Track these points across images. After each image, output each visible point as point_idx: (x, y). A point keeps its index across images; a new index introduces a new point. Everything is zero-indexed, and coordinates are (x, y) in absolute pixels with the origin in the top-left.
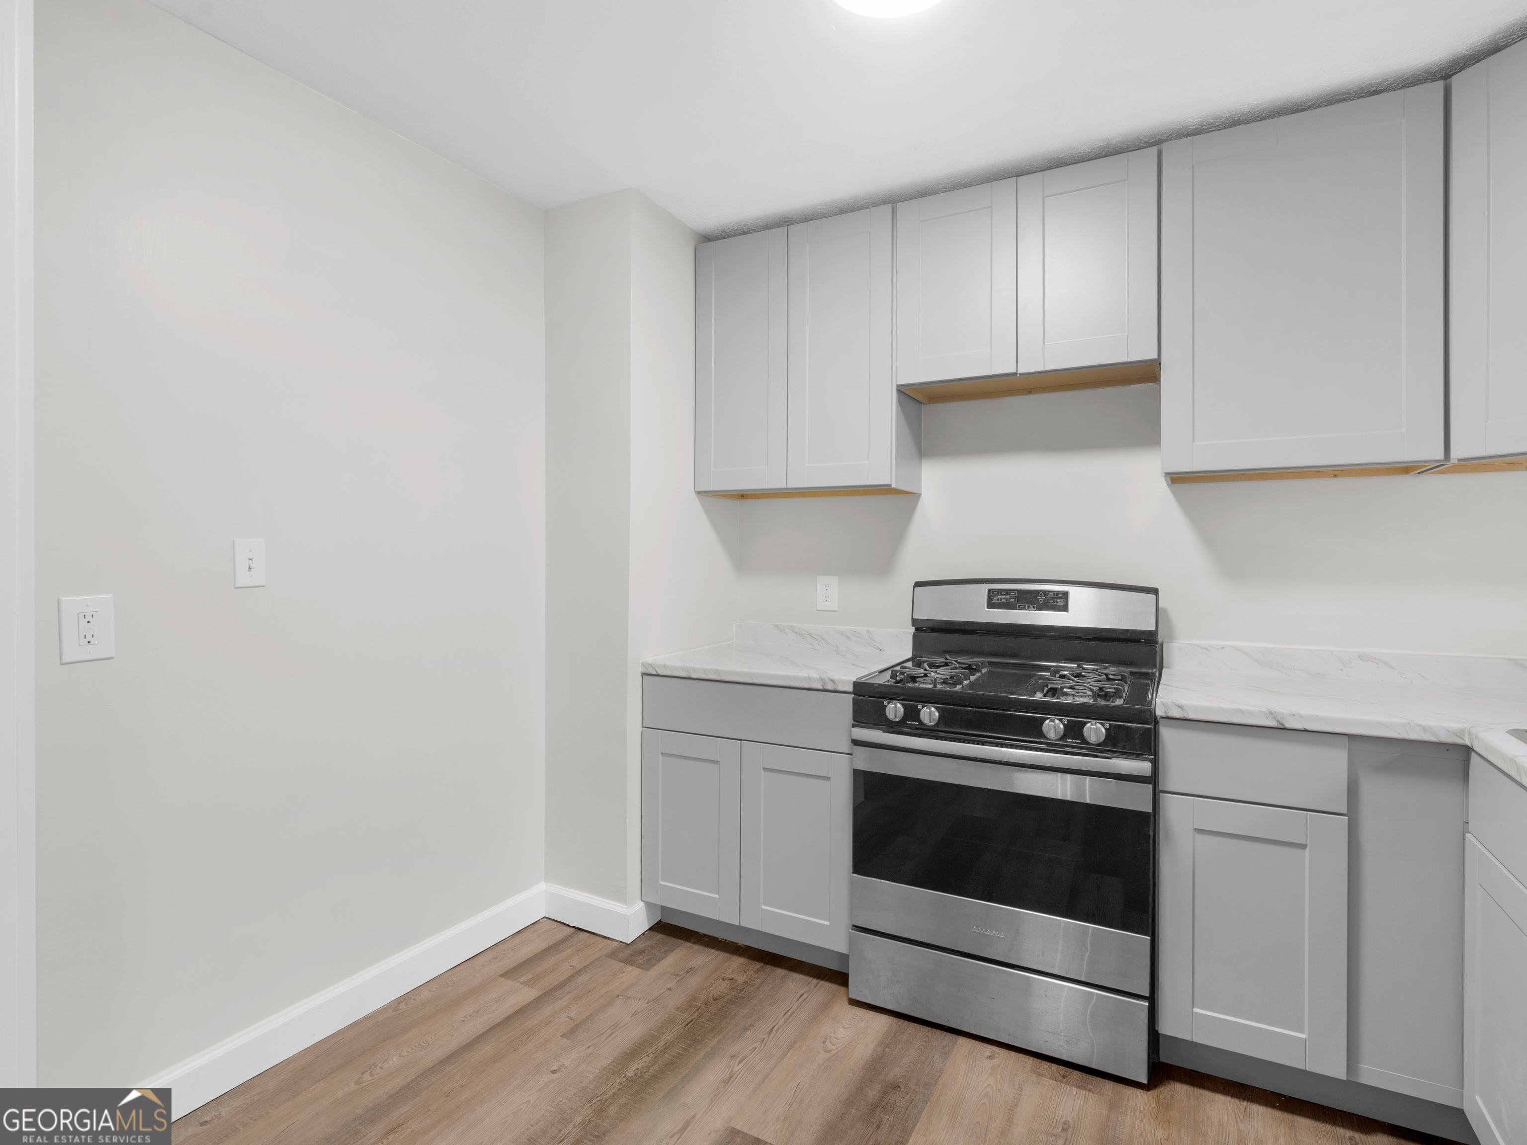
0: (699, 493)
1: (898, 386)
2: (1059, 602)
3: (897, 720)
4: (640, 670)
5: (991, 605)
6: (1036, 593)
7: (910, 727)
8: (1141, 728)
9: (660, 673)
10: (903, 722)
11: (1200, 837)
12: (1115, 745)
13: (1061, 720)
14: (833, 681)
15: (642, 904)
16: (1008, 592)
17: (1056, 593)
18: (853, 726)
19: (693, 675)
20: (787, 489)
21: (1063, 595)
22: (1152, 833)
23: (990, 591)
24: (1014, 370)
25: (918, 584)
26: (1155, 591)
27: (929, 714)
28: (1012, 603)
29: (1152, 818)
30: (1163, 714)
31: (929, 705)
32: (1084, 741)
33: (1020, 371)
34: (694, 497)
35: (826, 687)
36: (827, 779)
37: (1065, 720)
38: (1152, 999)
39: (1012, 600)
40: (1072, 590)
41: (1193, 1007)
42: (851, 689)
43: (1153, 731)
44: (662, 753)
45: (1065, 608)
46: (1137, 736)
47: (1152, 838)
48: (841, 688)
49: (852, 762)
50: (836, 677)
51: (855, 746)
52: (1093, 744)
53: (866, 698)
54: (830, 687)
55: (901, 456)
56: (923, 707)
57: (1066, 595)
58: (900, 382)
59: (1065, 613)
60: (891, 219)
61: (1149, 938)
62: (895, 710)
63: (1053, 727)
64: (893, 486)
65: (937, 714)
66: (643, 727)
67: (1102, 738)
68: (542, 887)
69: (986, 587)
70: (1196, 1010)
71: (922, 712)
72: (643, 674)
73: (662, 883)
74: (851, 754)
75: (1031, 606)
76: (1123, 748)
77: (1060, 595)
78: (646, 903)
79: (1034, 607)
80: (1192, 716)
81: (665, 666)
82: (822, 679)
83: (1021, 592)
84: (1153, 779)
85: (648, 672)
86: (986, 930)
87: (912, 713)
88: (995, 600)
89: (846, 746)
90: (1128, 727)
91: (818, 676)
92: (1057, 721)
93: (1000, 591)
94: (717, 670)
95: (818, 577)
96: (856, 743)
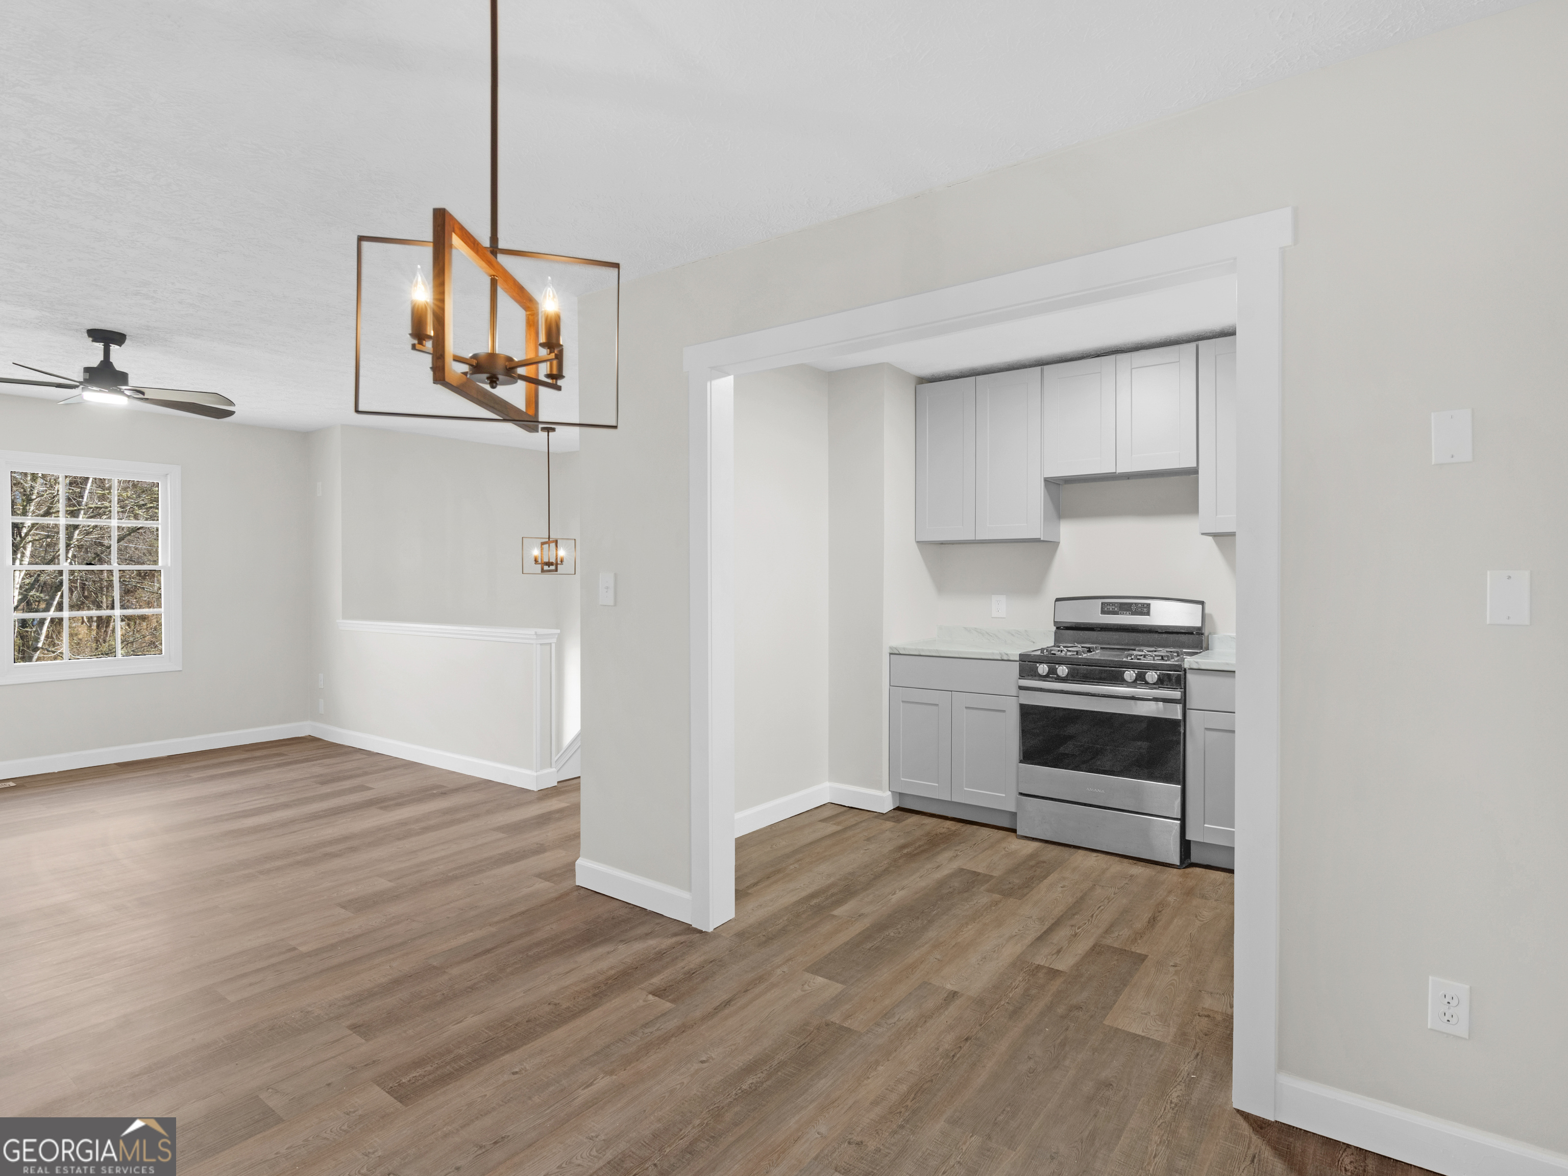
0: (918, 542)
1: (1045, 478)
2: (1145, 610)
3: (1044, 674)
4: (888, 651)
5: (1103, 612)
6: (1131, 604)
7: (1052, 677)
8: (1176, 674)
9: (901, 652)
10: (1047, 676)
11: (1208, 733)
12: (1162, 683)
13: (1134, 671)
14: (1007, 654)
15: (890, 793)
16: (1113, 604)
17: (1143, 604)
18: (1019, 679)
19: (922, 654)
20: (975, 540)
21: (1147, 605)
22: (1182, 731)
23: (1102, 603)
24: (1115, 471)
25: (1058, 600)
26: (1202, 603)
27: (1062, 670)
28: (1116, 611)
29: (1182, 724)
30: (1188, 667)
31: (1062, 665)
32: (1147, 683)
33: (1117, 472)
34: (915, 545)
35: (1003, 658)
36: (1004, 711)
37: (1136, 671)
38: (1183, 820)
39: (1116, 609)
40: (1153, 603)
41: (1204, 824)
42: (1018, 659)
43: (1182, 677)
44: (902, 701)
45: (1148, 614)
46: (1174, 678)
47: (1182, 735)
48: (1011, 659)
49: (1018, 700)
50: (1008, 652)
51: (1021, 691)
52: (1151, 684)
53: (1027, 663)
54: (1005, 658)
55: (1046, 518)
56: (1059, 666)
57: (1149, 605)
58: (1046, 476)
59: (1148, 617)
60: (1040, 374)
61: (1180, 786)
62: (1043, 669)
63: (1130, 675)
64: (1042, 539)
65: (1067, 670)
66: (890, 685)
67: (1155, 680)
68: (827, 784)
69: (1100, 601)
70: (1205, 825)
71: (1058, 670)
72: (891, 654)
73: (902, 779)
74: (1018, 697)
75: (1128, 612)
76: (1167, 685)
77: (1145, 606)
78: (893, 792)
79: (1129, 613)
80: (1203, 667)
81: (904, 649)
82: (1000, 654)
83: (1121, 604)
84: (1183, 701)
85: (893, 653)
86: (1094, 790)
87: (1052, 671)
88: (1106, 609)
89: (1014, 691)
90: (1169, 674)
91: (998, 652)
92: (1132, 672)
93: (1109, 604)
94: (937, 650)
95: (993, 596)
96: (1021, 688)
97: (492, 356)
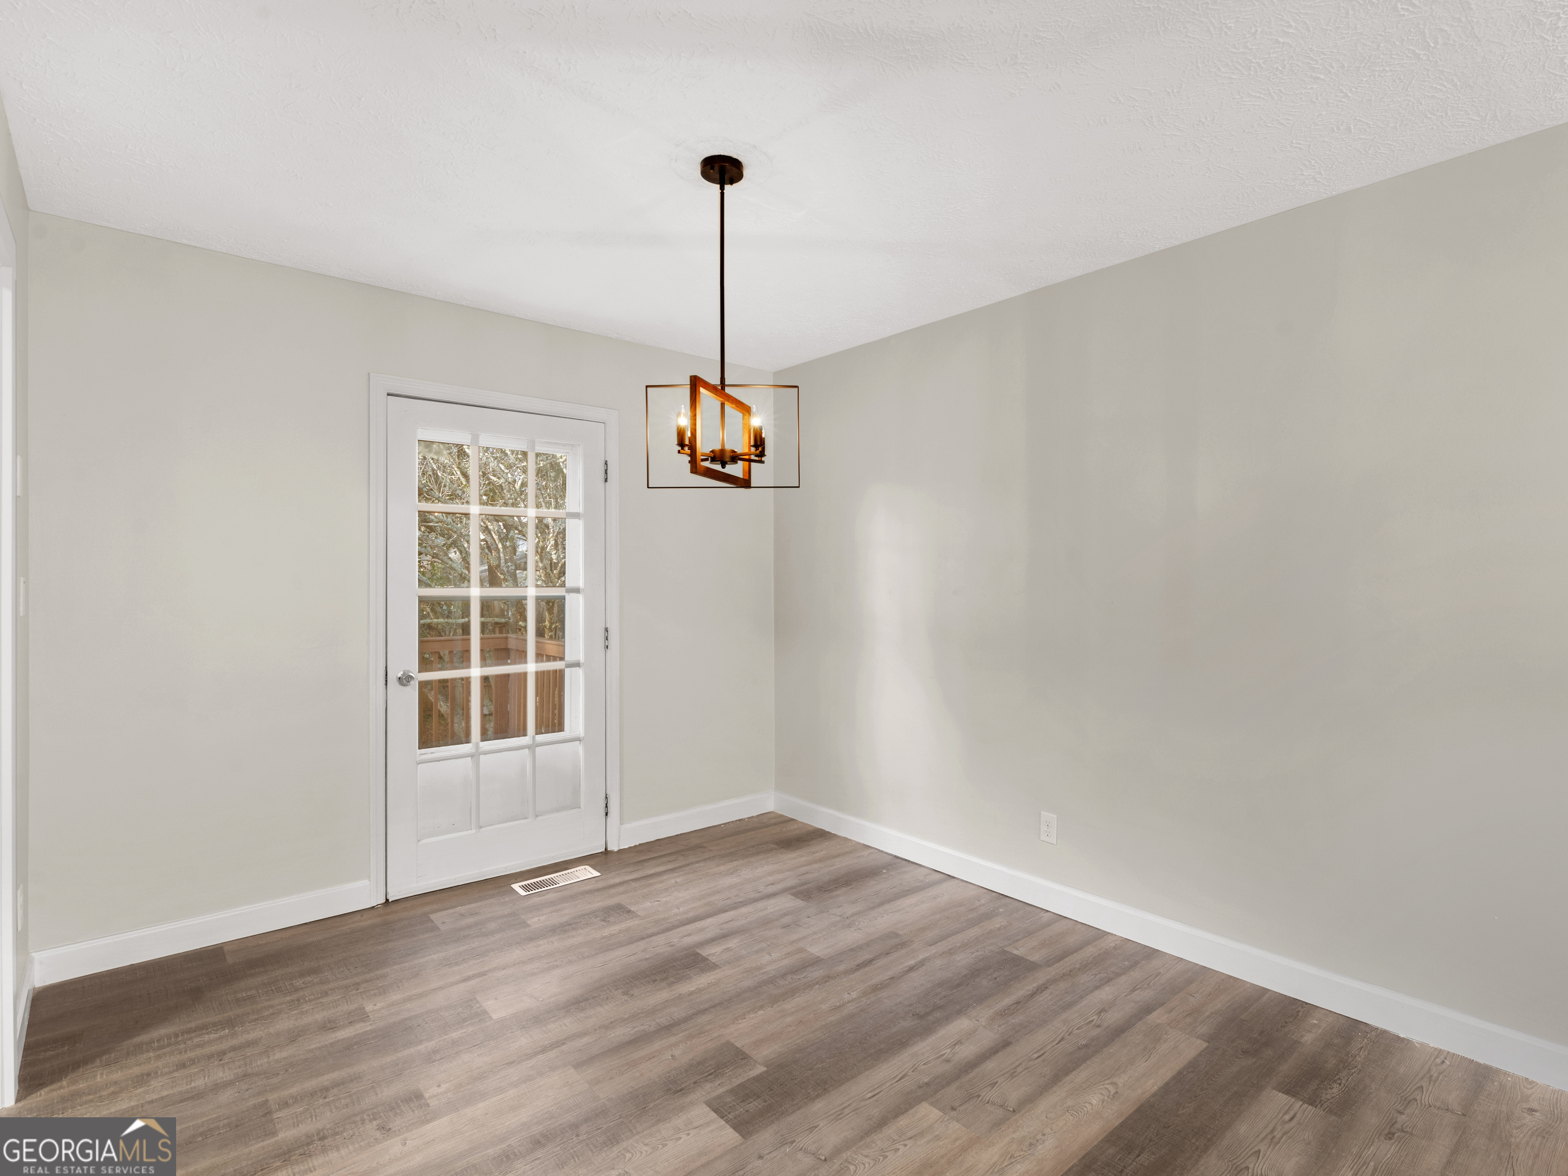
97: (723, 451)
